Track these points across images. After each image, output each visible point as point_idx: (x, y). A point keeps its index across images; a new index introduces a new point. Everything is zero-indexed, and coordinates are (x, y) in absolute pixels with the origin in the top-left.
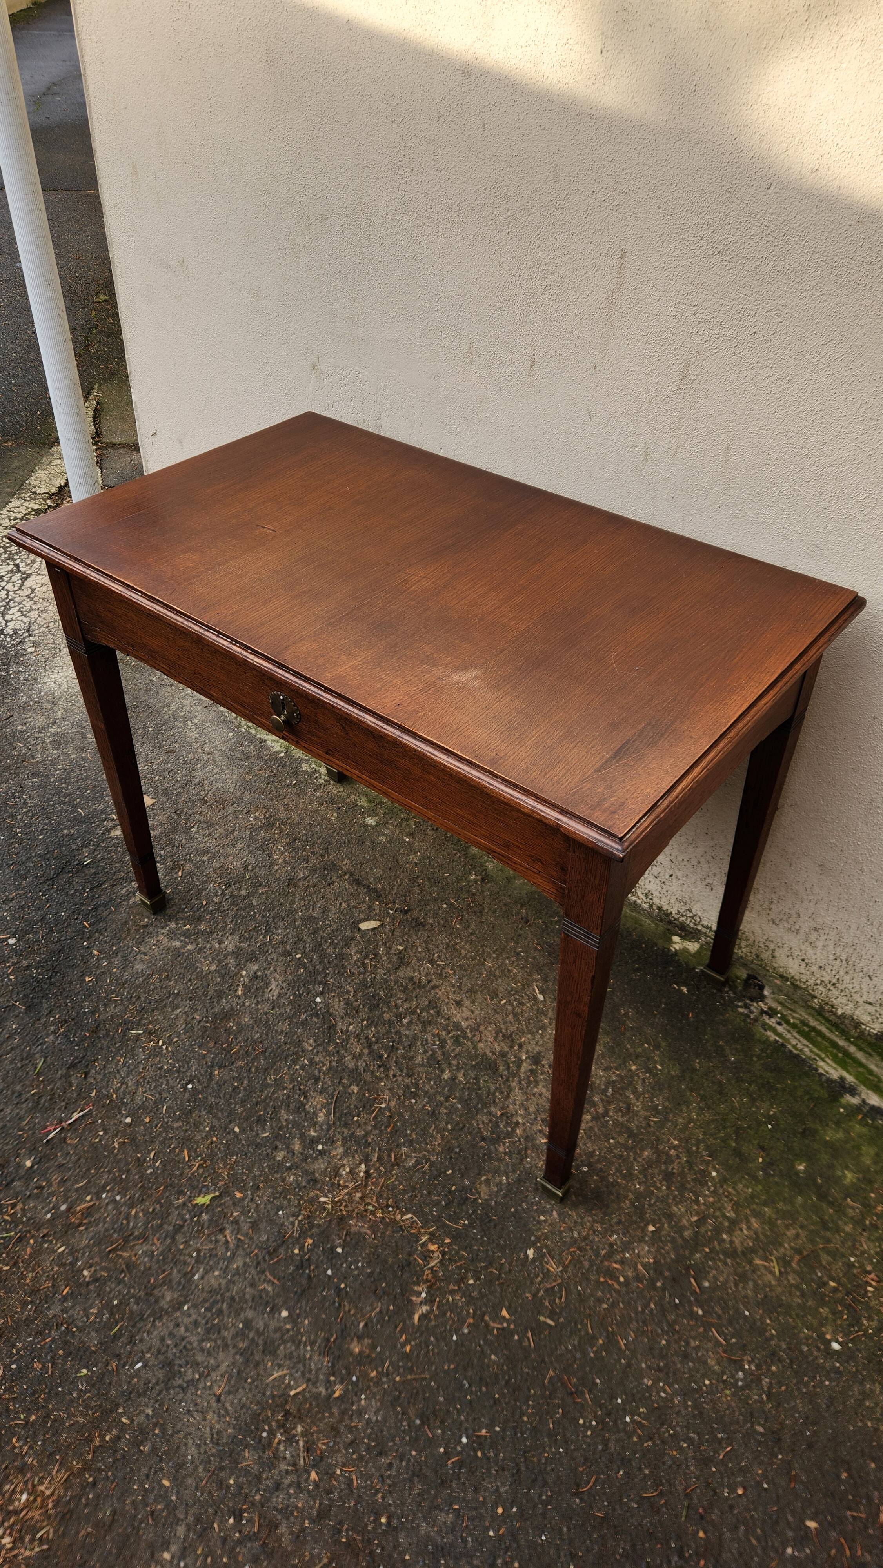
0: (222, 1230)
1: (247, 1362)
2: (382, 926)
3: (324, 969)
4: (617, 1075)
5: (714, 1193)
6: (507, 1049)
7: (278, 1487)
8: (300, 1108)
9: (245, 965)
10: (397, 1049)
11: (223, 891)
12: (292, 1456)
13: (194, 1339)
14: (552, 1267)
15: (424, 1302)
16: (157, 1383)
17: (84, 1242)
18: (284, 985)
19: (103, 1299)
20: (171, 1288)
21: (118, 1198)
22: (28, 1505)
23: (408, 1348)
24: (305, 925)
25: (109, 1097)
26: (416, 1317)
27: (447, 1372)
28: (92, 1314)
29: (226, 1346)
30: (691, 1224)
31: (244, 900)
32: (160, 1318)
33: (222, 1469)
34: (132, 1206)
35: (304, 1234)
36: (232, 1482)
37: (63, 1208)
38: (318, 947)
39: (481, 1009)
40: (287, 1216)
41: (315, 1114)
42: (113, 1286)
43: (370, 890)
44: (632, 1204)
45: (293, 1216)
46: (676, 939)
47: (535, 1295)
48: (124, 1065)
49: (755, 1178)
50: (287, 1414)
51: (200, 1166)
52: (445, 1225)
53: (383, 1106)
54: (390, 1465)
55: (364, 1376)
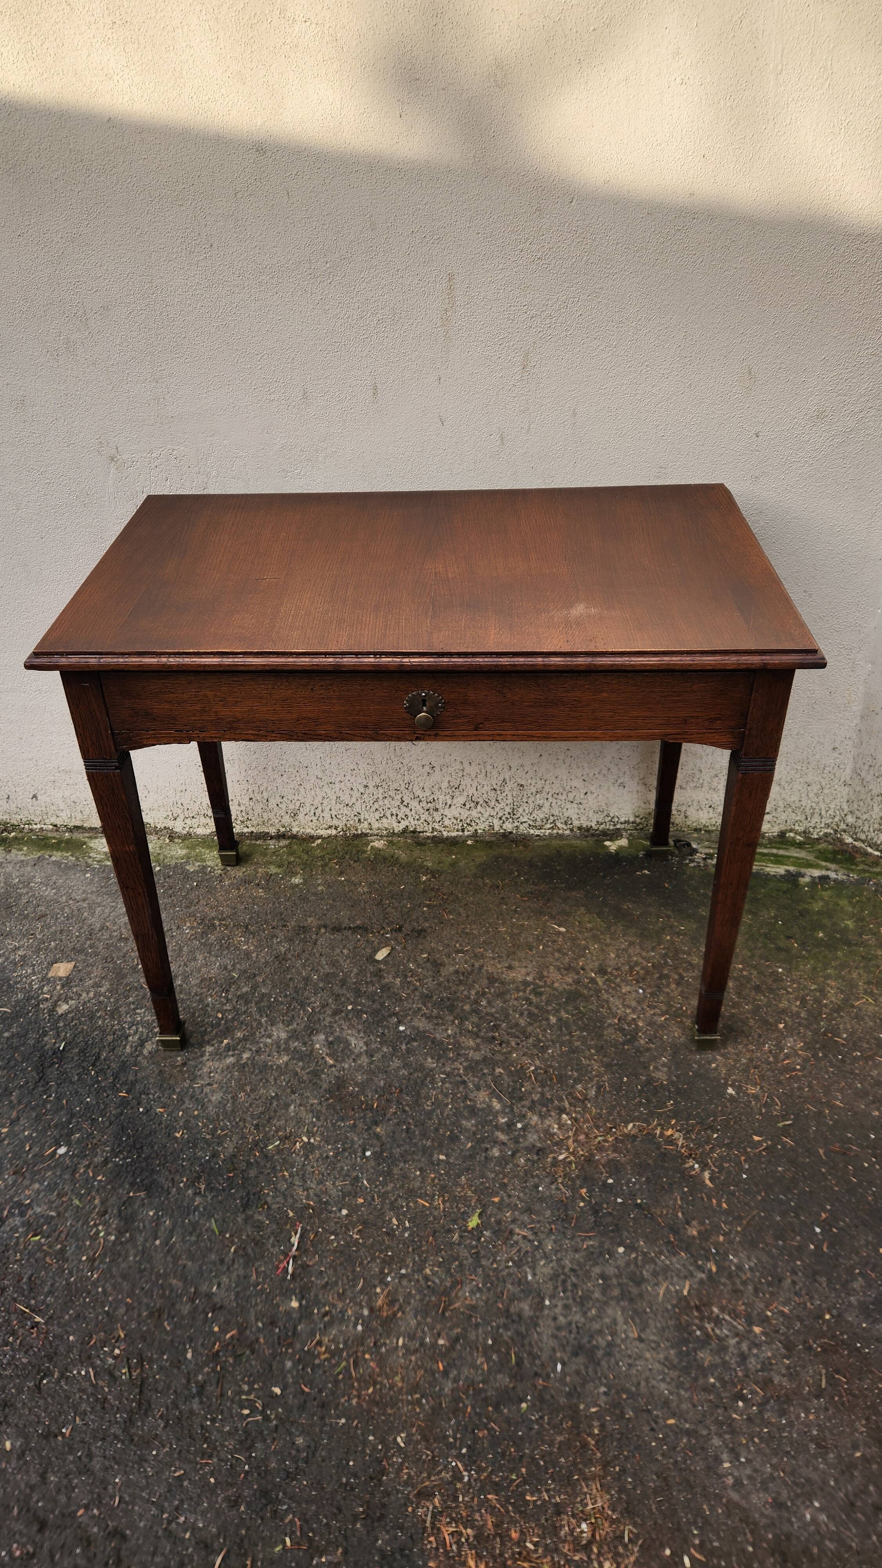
0: (511, 1233)
1: (631, 1300)
2: (393, 949)
3: (382, 1005)
4: (663, 949)
5: (793, 981)
6: (576, 977)
7: (743, 1357)
8: (473, 1111)
9: (312, 1041)
10: (499, 1025)
11: (226, 998)
12: (730, 1331)
13: (578, 1317)
14: (752, 1090)
15: (702, 1170)
16: (587, 1367)
17: (413, 1322)
18: (362, 1035)
19: (477, 1349)
20: (519, 1300)
21: (403, 1271)
22: (594, 1528)
23: (724, 1205)
24: (330, 983)
25: (308, 1207)
26: (708, 1182)
27: (763, 1200)
28: (482, 1363)
29: (606, 1303)
30: (799, 1007)
31: (254, 993)
32: (536, 1325)
33: (696, 1379)
34: (421, 1270)
35: (575, 1190)
36: (712, 1380)
37: (366, 1312)
38: (358, 993)
39: (531, 961)
40: (548, 1187)
41: (490, 1107)
42: (474, 1333)
43: (355, 930)
44: (754, 1019)
45: (553, 1183)
46: (607, 843)
47: (761, 1114)
48: (291, 1175)
49: (804, 957)
50: (697, 1308)
51: (444, 1202)
52: (660, 1114)
53: (532, 1068)
54: (794, 1283)
55: (717, 1245)
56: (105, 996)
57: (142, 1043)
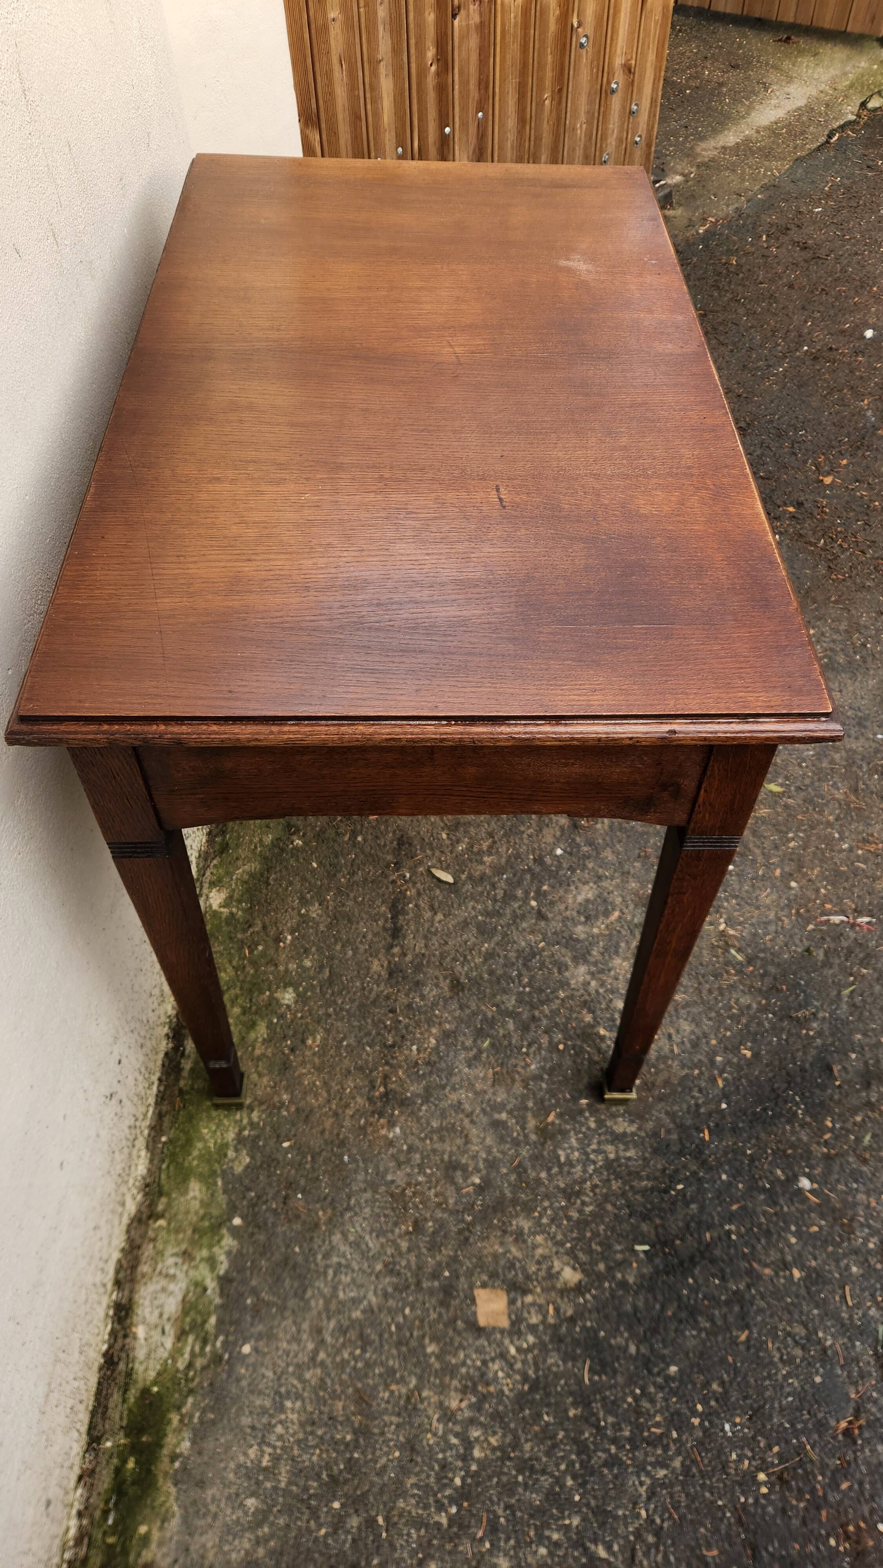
2: (435, 866)
3: (527, 871)
11: (528, 1046)
18: (573, 889)
25: (797, 916)
31: (517, 1014)
38: (509, 897)
48: (767, 934)
56: (541, 1217)
57: (617, 1138)
